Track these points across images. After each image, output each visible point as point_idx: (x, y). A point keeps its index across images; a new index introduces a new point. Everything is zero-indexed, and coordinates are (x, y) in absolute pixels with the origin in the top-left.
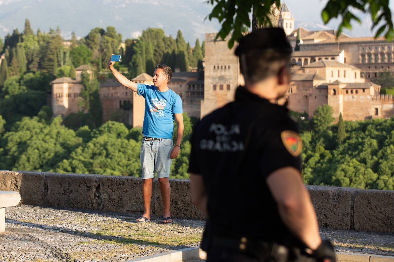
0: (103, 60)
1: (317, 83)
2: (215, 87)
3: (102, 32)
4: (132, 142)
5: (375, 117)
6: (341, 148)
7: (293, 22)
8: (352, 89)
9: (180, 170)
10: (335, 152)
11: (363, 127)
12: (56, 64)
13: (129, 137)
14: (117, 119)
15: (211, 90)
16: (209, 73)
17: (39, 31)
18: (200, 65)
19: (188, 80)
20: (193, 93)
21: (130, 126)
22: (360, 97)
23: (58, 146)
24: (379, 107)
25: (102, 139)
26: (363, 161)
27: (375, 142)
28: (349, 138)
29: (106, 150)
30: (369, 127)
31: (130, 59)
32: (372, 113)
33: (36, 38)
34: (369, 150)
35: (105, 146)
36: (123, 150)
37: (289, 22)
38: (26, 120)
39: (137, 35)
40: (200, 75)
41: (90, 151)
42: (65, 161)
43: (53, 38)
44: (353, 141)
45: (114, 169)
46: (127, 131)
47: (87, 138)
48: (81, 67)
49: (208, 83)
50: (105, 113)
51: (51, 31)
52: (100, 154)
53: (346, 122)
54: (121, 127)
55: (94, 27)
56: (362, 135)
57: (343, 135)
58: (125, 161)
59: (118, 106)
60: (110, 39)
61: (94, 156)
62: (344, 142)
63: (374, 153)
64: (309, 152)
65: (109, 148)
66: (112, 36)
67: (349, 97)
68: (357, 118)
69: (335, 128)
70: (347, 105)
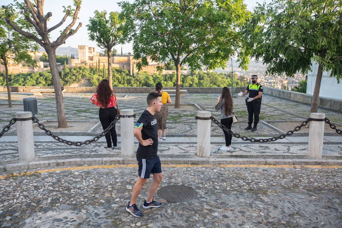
5: (22, 73)
6: (13, 81)
10: (11, 82)
11: (19, 75)
22: (17, 67)
24: (23, 70)
26: (20, 84)
27: (23, 79)
28: (15, 78)
30: (21, 75)
32: (21, 71)
34: (21, 81)
44: (16, 79)
53: (13, 74)
56: (19, 77)
57: (13, 77)
62: (13, 79)
63: (23, 82)
64: (3, 82)
67: (13, 67)
68: (16, 72)
69: (10, 75)
70: (13, 69)
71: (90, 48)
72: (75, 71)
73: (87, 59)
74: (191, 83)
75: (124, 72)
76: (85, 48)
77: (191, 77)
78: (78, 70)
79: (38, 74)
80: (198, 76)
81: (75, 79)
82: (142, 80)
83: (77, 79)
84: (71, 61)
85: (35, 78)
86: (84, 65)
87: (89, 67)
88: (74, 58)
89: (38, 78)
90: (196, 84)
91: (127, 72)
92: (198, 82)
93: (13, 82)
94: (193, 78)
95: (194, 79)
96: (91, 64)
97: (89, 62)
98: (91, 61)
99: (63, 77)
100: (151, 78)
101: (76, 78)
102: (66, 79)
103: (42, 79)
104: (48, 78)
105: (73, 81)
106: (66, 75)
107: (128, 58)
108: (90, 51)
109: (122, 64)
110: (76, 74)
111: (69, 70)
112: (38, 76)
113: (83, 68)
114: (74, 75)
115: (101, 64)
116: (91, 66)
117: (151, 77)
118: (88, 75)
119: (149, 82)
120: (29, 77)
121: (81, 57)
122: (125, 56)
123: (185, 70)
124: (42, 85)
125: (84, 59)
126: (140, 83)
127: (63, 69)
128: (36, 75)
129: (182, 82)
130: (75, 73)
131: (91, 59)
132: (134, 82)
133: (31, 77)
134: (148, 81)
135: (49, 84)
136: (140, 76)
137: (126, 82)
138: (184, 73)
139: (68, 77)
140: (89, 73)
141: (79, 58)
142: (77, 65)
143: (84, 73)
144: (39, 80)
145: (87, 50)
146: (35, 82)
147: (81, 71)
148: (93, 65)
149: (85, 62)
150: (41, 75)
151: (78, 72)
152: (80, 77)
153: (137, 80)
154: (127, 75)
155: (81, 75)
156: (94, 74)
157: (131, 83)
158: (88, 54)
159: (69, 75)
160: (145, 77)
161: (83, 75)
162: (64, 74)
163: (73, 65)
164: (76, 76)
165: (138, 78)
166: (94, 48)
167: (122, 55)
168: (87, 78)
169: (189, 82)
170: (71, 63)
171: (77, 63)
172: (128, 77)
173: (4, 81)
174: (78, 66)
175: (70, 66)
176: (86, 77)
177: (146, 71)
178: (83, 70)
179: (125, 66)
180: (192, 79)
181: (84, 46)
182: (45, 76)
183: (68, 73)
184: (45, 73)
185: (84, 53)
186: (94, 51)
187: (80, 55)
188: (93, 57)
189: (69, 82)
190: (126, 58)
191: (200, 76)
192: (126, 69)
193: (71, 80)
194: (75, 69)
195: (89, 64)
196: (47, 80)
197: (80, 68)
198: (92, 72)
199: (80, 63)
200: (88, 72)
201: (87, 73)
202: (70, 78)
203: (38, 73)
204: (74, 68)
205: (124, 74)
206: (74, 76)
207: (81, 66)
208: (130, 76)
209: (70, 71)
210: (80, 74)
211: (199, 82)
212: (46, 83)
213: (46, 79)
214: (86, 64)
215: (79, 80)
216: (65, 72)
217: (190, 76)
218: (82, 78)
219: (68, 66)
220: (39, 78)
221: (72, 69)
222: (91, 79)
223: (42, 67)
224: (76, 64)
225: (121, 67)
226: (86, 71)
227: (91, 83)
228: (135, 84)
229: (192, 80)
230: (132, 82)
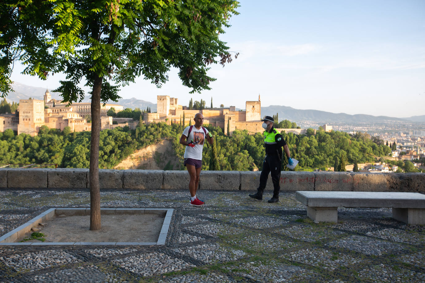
5: (86, 131)
6: (75, 141)
8: (77, 121)
10: (73, 143)
11: (82, 134)
22: (81, 123)
24: (87, 127)
26: (84, 146)
28: (77, 138)
30: (85, 134)
32: (85, 129)
34: (85, 142)
44: (79, 139)
53: (76, 132)
56: (83, 136)
57: (75, 137)
62: (76, 139)
63: (87, 143)
64: (63, 143)
67: (76, 124)
68: (79, 131)
69: (72, 134)
71: (172, 99)
72: (153, 129)
73: (168, 113)
74: (308, 146)
75: (217, 131)
76: (166, 99)
77: (308, 138)
78: (156, 127)
79: (106, 133)
80: (317, 137)
81: (152, 139)
82: (240, 141)
83: (156, 140)
84: (148, 115)
85: (102, 137)
86: (164, 120)
87: (170, 124)
88: (150, 112)
89: (106, 138)
90: (315, 148)
91: (220, 130)
92: (317, 145)
93: (76, 143)
94: (311, 139)
95: (312, 141)
96: (173, 120)
97: (170, 117)
98: (173, 116)
99: (137, 137)
100: (253, 139)
101: (154, 138)
102: (142, 139)
103: (111, 139)
104: (119, 138)
105: (151, 141)
106: (141, 134)
107: (221, 111)
108: (172, 103)
109: (213, 119)
110: (155, 133)
111: (145, 127)
112: (106, 135)
113: (163, 125)
114: (151, 134)
115: (186, 120)
116: (173, 123)
117: (253, 137)
118: (170, 134)
119: (251, 144)
121: (160, 111)
122: (216, 109)
123: (298, 128)
124: (111, 146)
125: (164, 113)
126: (238, 146)
127: (137, 126)
128: (103, 134)
129: (295, 145)
130: (153, 132)
131: (173, 113)
132: (230, 145)
134: (249, 143)
135: (120, 145)
136: (237, 136)
137: (219, 144)
138: (297, 132)
139: (144, 137)
140: (170, 131)
141: (158, 112)
142: (155, 121)
143: (164, 131)
144: (108, 140)
145: (168, 102)
146: (102, 142)
147: (161, 129)
148: (175, 121)
149: (166, 117)
150: (109, 134)
151: (157, 130)
152: (159, 136)
153: (234, 141)
154: (220, 134)
155: (160, 134)
156: (177, 133)
157: (226, 145)
158: (169, 107)
159: (146, 134)
160: (244, 138)
161: (162, 134)
162: (139, 132)
163: (151, 120)
164: (154, 135)
165: (235, 139)
166: (176, 99)
167: (211, 108)
168: (168, 138)
169: (305, 144)
170: (147, 118)
171: (156, 118)
172: (222, 137)
173: (64, 141)
174: (157, 122)
175: (146, 123)
176: (167, 136)
177: (245, 129)
178: (163, 127)
179: (217, 122)
180: (309, 140)
181: (165, 96)
182: (114, 135)
183: (144, 132)
184: (114, 131)
185: (164, 106)
186: (176, 103)
187: (159, 109)
188: (175, 110)
189: (145, 144)
190: (218, 113)
191: (320, 137)
192: (219, 127)
193: (148, 141)
194: (152, 127)
195: (170, 120)
196: (118, 140)
197: (159, 125)
198: (175, 130)
199: (159, 118)
200: (169, 129)
201: (168, 131)
202: (146, 138)
203: (106, 131)
204: (151, 125)
205: (216, 133)
206: (151, 136)
207: (161, 122)
208: (225, 136)
209: (147, 128)
210: (159, 132)
211: (319, 145)
212: (116, 144)
213: (116, 140)
214: (166, 120)
215: (157, 140)
216: (140, 130)
217: (306, 137)
218: (162, 137)
219: (144, 122)
220: (107, 137)
221: (149, 126)
222: (174, 139)
223: (111, 123)
224: (154, 119)
225: (212, 123)
226: (167, 129)
227: (173, 144)
228: (232, 147)
229: (310, 142)
230: (228, 144)
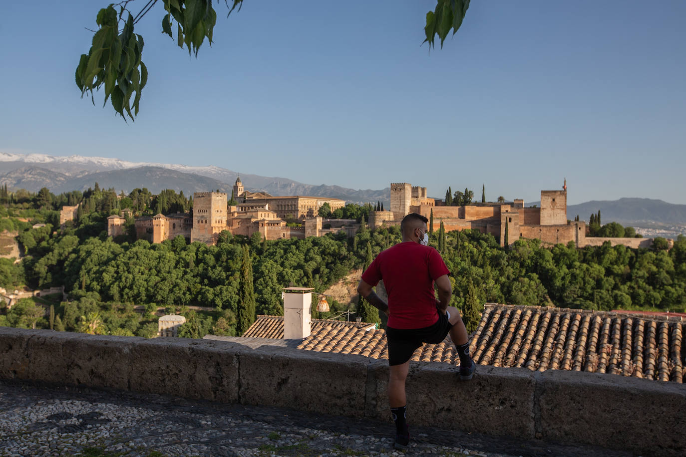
0: (139, 206)
1: (253, 220)
2: (199, 222)
3: (140, 191)
4: (152, 251)
5: (283, 238)
6: (265, 254)
7: (243, 188)
8: (271, 223)
9: (178, 266)
10: (262, 256)
11: (277, 244)
12: (111, 207)
13: (150, 249)
14: (144, 239)
15: (197, 224)
16: (196, 213)
17: (103, 189)
18: (191, 210)
19: (185, 217)
20: (187, 225)
21: (151, 242)
22: (276, 228)
23: (110, 253)
24: (285, 233)
25: (134, 249)
26: (276, 261)
27: (282, 251)
28: (269, 249)
29: (137, 255)
30: (280, 243)
31: (155, 206)
32: (281, 236)
33: (102, 193)
34: (279, 255)
35: (136, 253)
36: (146, 255)
37: (241, 188)
38: (92, 239)
39: (157, 193)
40: (191, 215)
41: (128, 256)
42: (113, 261)
43: (110, 193)
44: (271, 251)
45: (141, 266)
46: (149, 245)
47: (126, 249)
48: (125, 210)
49: (195, 219)
50: (137, 235)
51: (110, 190)
52: (133, 258)
53: (268, 241)
54: (146, 243)
55: (135, 188)
56: (276, 247)
57: (266, 247)
58: (147, 262)
59: (146, 231)
60: (143, 195)
61: (130, 258)
62: (267, 251)
63: (282, 257)
65: (139, 254)
66: (145, 194)
67: (270, 228)
68: (273, 238)
70: (269, 231)
71: (415, 189)
72: (381, 236)
74: (654, 269)
75: (486, 240)
76: (404, 188)
77: (654, 256)
78: (387, 233)
79: (310, 242)
80: (673, 253)
82: (526, 257)
84: (375, 215)
85: (304, 248)
88: (382, 210)
89: (308, 250)
90: (668, 272)
91: (493, 240)
92: (673, 269)
93: (266, 257)
94: (659, 257)
95: (661, 260)
99: (355, 249)
100: (549, 255)
102: (363, 252)
103: (316, 251)
104: (328, 251)
106: (362, 244)
107: (497, 209)
108: (415, 195)
109: (482, 221)
110: (383, 243)
111: (369, 234)
112: (310, 245)
114: (378, 244)
115: (434, 222)
117: (549, 252)
119: (544, 264)
120: (294, 247)
121: (396, 208)
122: (490, 204)
123: (636, 237)
124: (314, 263)
125: (401, 211)
126: (522, 265)
127: (357, 233)
128: (306, 243)
129: (628, 267)
130: (380, 241)
132: (507, 264)
133: (297, 248)
134: (541, 261)
135: (330, 261)
136: (521, 249)
137: (488, 263)
138: (634, 245)
141: (392, 209)
142: (385, 224)
144: (312, 254)
145: (408, 193)
146: (302, 257)
147: (393, 237)
150: (315, 243)
151: (386, 238)
153: (515, 258)
154: (492, 246)
157: (500, 264)
158: (409, 202)
160: (533, 253)
162: (359, 241)
163: (379, 223)
164: (382, 247)
165: (517, 255)
166: (423, 189)
167: (483, 204)
169: (648, 266)
170: (374, 220)
171: (387, 220)
172: (495, 252)
174: (388, 226)
175: (371, 227)
177: (538, 238)
178: (397, 234)
179: (488, 226)
180: (656, 259)
181: (404, 185)
182: (322, 245)
183: (367, 241)
184: (323, 240)
185: (402, 200)
186: (423, 195)
187: (393, 203)
188: (419, 207)
190: (491, 210)
192: (490, 234)
194: (381, 233)
196: (326, 253)
197: (391, 230)
199: (392, 218)
203: (311, 240)
204: (379, 230)
205: (485, 244)
206: (378, 247)
207: (394, 226)
208: (500, 249)
209: (372, 235)
210: (391, 242)
212: (324, 259)
213: (323, 253)
216: (360, 238)
217: (651, 253)
219: (368, 225)
220: (310, 249)
221: (375, 231)
223: (320, 227)
224: (384, 221)
225: (480, 228)
228: (510, 267)
229: (658, 263)
230: (504, 262)
